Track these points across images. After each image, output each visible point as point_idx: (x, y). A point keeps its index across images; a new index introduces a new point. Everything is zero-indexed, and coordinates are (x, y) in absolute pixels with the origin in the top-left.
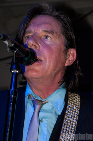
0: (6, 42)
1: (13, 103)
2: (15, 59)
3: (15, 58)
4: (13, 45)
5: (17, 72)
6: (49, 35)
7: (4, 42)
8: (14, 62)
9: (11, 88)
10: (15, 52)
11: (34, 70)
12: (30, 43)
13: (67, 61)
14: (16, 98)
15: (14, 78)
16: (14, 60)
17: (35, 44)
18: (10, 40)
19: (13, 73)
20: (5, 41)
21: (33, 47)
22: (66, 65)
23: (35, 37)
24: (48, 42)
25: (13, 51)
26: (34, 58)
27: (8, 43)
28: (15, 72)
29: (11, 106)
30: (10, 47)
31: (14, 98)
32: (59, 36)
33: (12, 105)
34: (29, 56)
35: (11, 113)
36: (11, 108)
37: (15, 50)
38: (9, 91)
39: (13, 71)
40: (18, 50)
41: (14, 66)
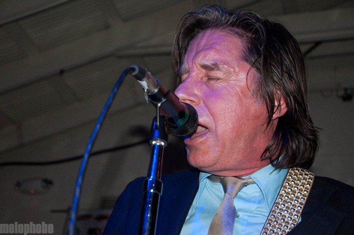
0: (144, 83)
1: (152, 206)
2: (158, 119)
3: (158, 117)
4: (156, 91)
5: (163, 144)
7: (140, 82)
8: (156, 125)
9: (149, 176)
10: (159, 105)
14: (158, 195)
15: (155, 156)
16: (157, 122)
18: (151, 81)
19: (155, 145)
20: (141, 80)
25: (155, 102)
26: (195, 123)
27: (148, 86)
28: (158, 144)
29: (149, 212)
30: (150, 94)
31: (155, 196)
33: (150, 208)
34: (185, 117)
35: (148, 225)
36: (149, 215)
37: (160, 101)
38: (147, 181)
39: (154, 142)
40: (165, 100)
41: (157, 133)
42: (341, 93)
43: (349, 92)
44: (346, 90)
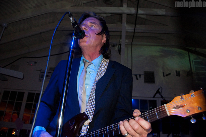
4: (74, 22)
5: (75, 37)
6: (93, 25)
7: (70, 18)
10: (75, 26)
11: (84, 41)
12: (83, 27)
13: (103, 40)
17: (85, 28)
21: (84, 30)
22: (102, 42)
23: (86, 25)
24: (93, 28)
27: (72, 20)
32: (98, 26)
42: (112, 45)
43: (114, 45)
44: (113, 44)
